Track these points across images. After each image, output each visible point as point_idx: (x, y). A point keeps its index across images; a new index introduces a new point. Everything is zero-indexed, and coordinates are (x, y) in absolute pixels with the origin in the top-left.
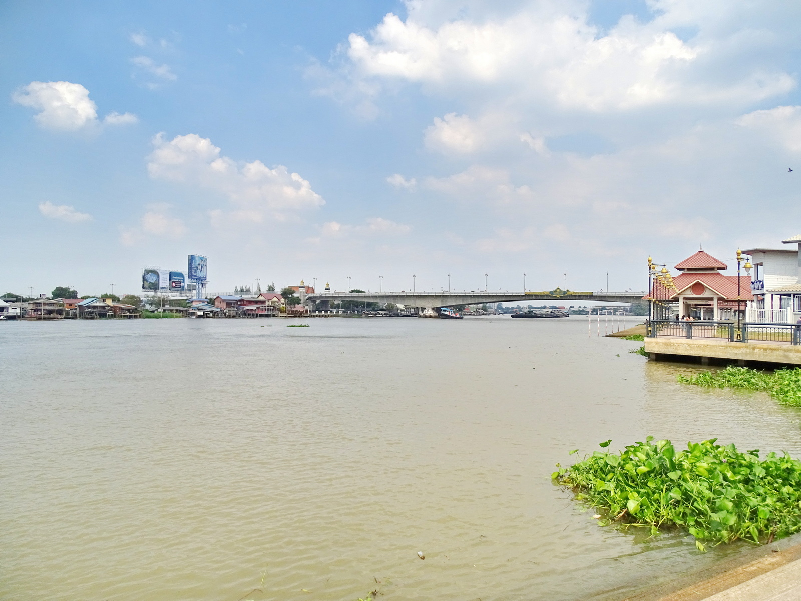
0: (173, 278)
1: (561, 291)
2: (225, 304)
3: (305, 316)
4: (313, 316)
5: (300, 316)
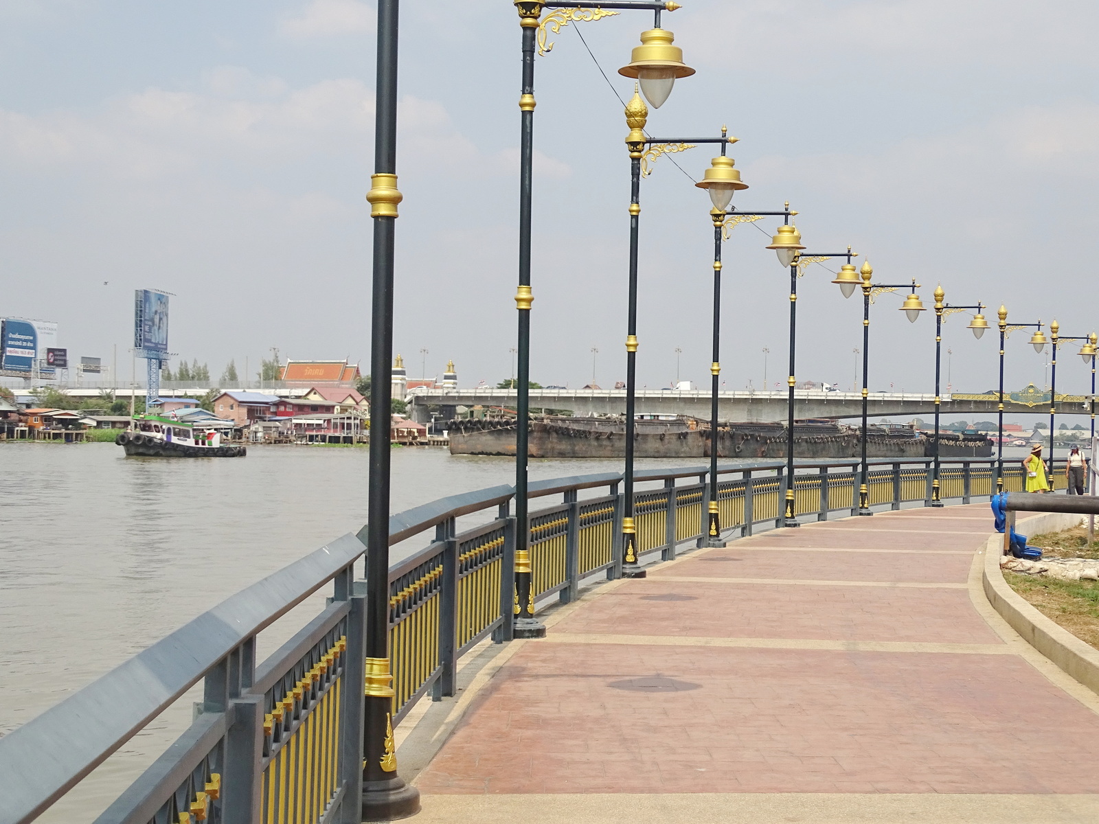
0: (11, 335)
1: (1037, 392)
2: (244, 411)
3: (419, 444)
4: (437, 445)
5: (411, 444)
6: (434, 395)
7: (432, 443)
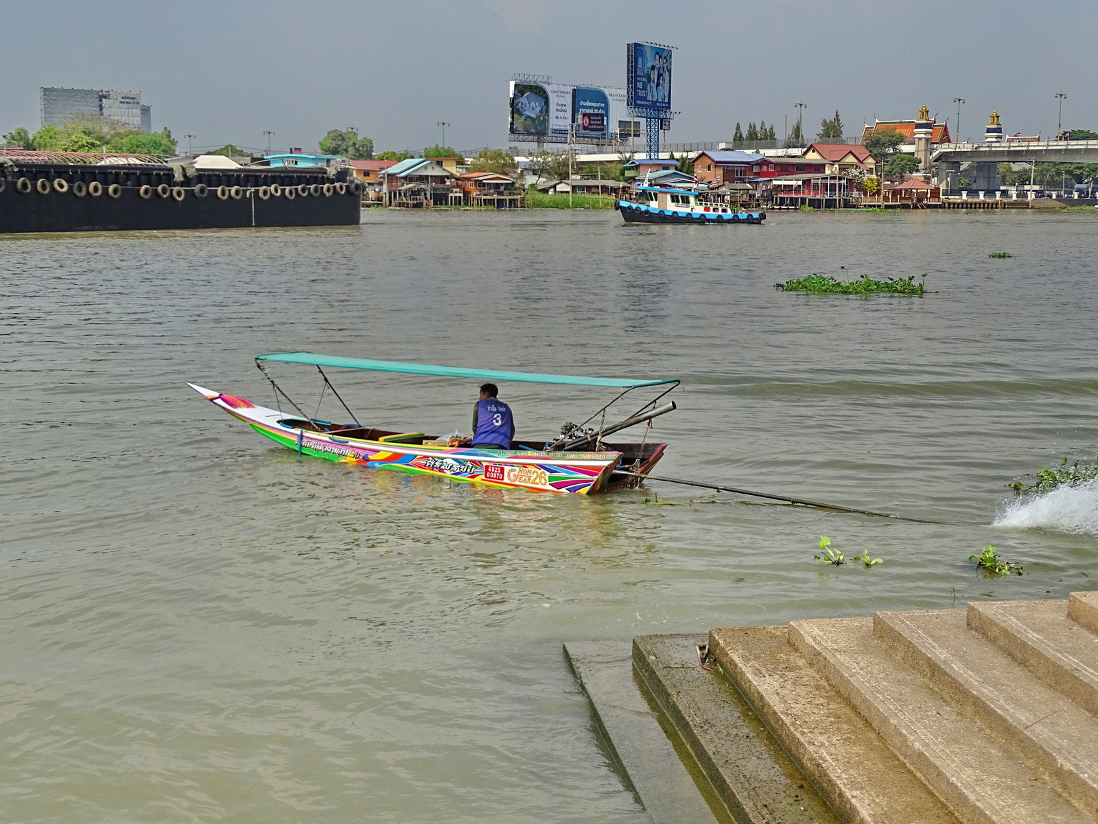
2: (720, 171)
3: (929, 206)
4: (954, 208)
5: (915, 207)
6: (962, 150)
7: (947, 205)
